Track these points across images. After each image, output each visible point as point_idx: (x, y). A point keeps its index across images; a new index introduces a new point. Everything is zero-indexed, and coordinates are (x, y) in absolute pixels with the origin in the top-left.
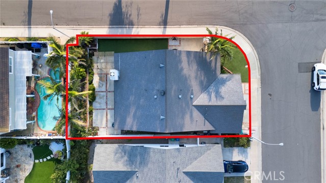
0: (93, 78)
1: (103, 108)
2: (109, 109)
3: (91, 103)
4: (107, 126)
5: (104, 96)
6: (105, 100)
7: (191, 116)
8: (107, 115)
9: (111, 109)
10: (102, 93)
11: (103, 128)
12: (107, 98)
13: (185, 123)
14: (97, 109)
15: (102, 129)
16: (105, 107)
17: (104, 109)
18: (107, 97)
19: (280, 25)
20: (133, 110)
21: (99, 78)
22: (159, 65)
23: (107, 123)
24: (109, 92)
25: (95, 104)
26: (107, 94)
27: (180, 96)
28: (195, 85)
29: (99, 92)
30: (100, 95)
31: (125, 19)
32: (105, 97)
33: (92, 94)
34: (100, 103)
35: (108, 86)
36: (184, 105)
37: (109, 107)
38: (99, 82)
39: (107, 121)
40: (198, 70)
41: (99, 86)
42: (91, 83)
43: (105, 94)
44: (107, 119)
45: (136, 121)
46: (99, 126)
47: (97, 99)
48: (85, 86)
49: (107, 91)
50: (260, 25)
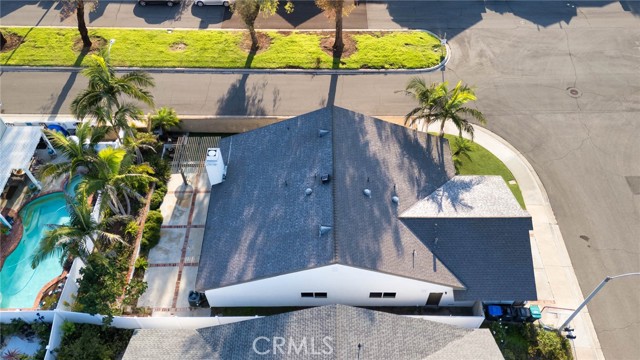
0: (162, 198)
1: (172, 261)
2: (188, 264)
3: (145, 250)
4: (174, 306)
5: (180, 235)
6: (181, 246)
7: (397, 241)
8: (179, 279)
9: (193, 264)
10: (176, 230)
11: (164, 310)
12: (186, 241)
13: (384, 251)
14: (158, 265)
15: (160, 312)
16: (178, 261)
17: (174, 265)
18: (187, 237)
19: (560, 117)
20: (248, 235)
21: (176, 199)
22: (318, 132)
23: (175, 299)
24: (196, 227)
25: (155, 255)
26: (188, 232)
27: (367, 191)
28: (399, 181)
29: (171, 227)
30: (172, 233)
31: (249, 107)
32: (183, 239)
33: (152, 229)
34: (167, 252)
35: (194, 215)
36: (377, 213)
37: (187, 260)
38: (175, 208)
39: (177, 293)
40: (402, 155)
41: (174, 216)
42: (156, 206)
43: (184, 231)
44: (177, 287)
45: (255, 257)
46: (153, 305)
47: (163, 243)
48: (140, 210)
49: (189, 225)
50: (520, 116)
